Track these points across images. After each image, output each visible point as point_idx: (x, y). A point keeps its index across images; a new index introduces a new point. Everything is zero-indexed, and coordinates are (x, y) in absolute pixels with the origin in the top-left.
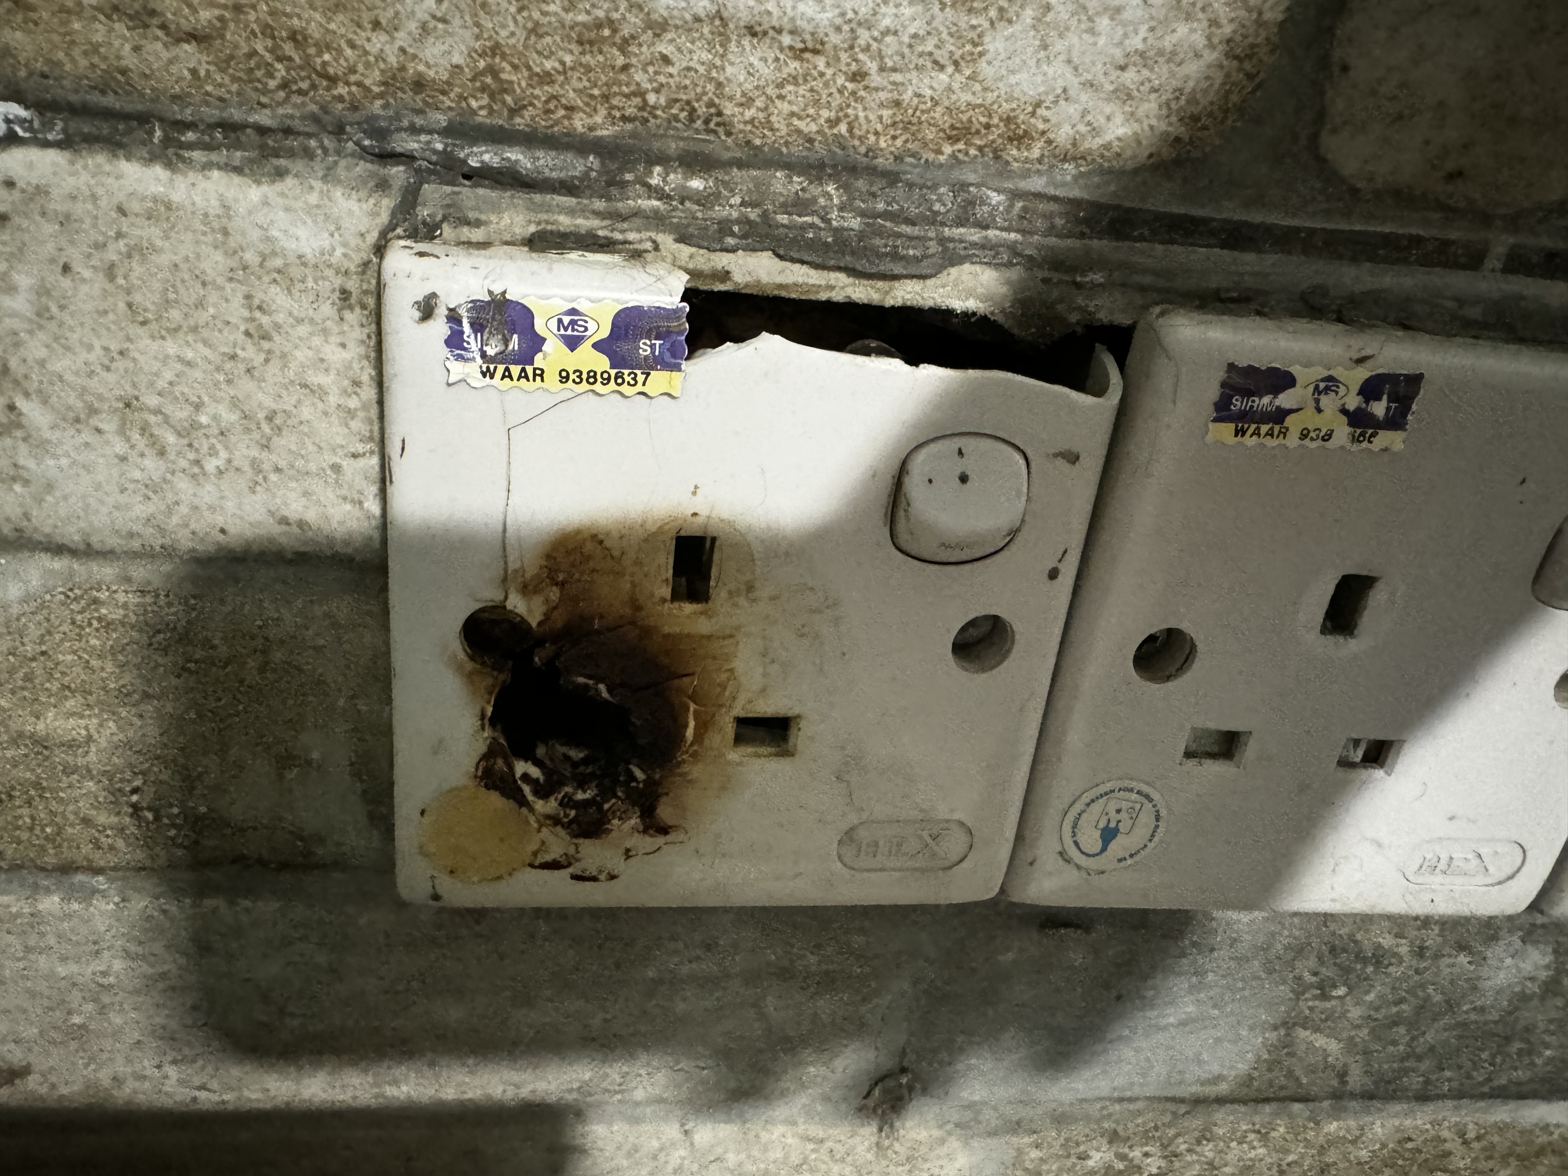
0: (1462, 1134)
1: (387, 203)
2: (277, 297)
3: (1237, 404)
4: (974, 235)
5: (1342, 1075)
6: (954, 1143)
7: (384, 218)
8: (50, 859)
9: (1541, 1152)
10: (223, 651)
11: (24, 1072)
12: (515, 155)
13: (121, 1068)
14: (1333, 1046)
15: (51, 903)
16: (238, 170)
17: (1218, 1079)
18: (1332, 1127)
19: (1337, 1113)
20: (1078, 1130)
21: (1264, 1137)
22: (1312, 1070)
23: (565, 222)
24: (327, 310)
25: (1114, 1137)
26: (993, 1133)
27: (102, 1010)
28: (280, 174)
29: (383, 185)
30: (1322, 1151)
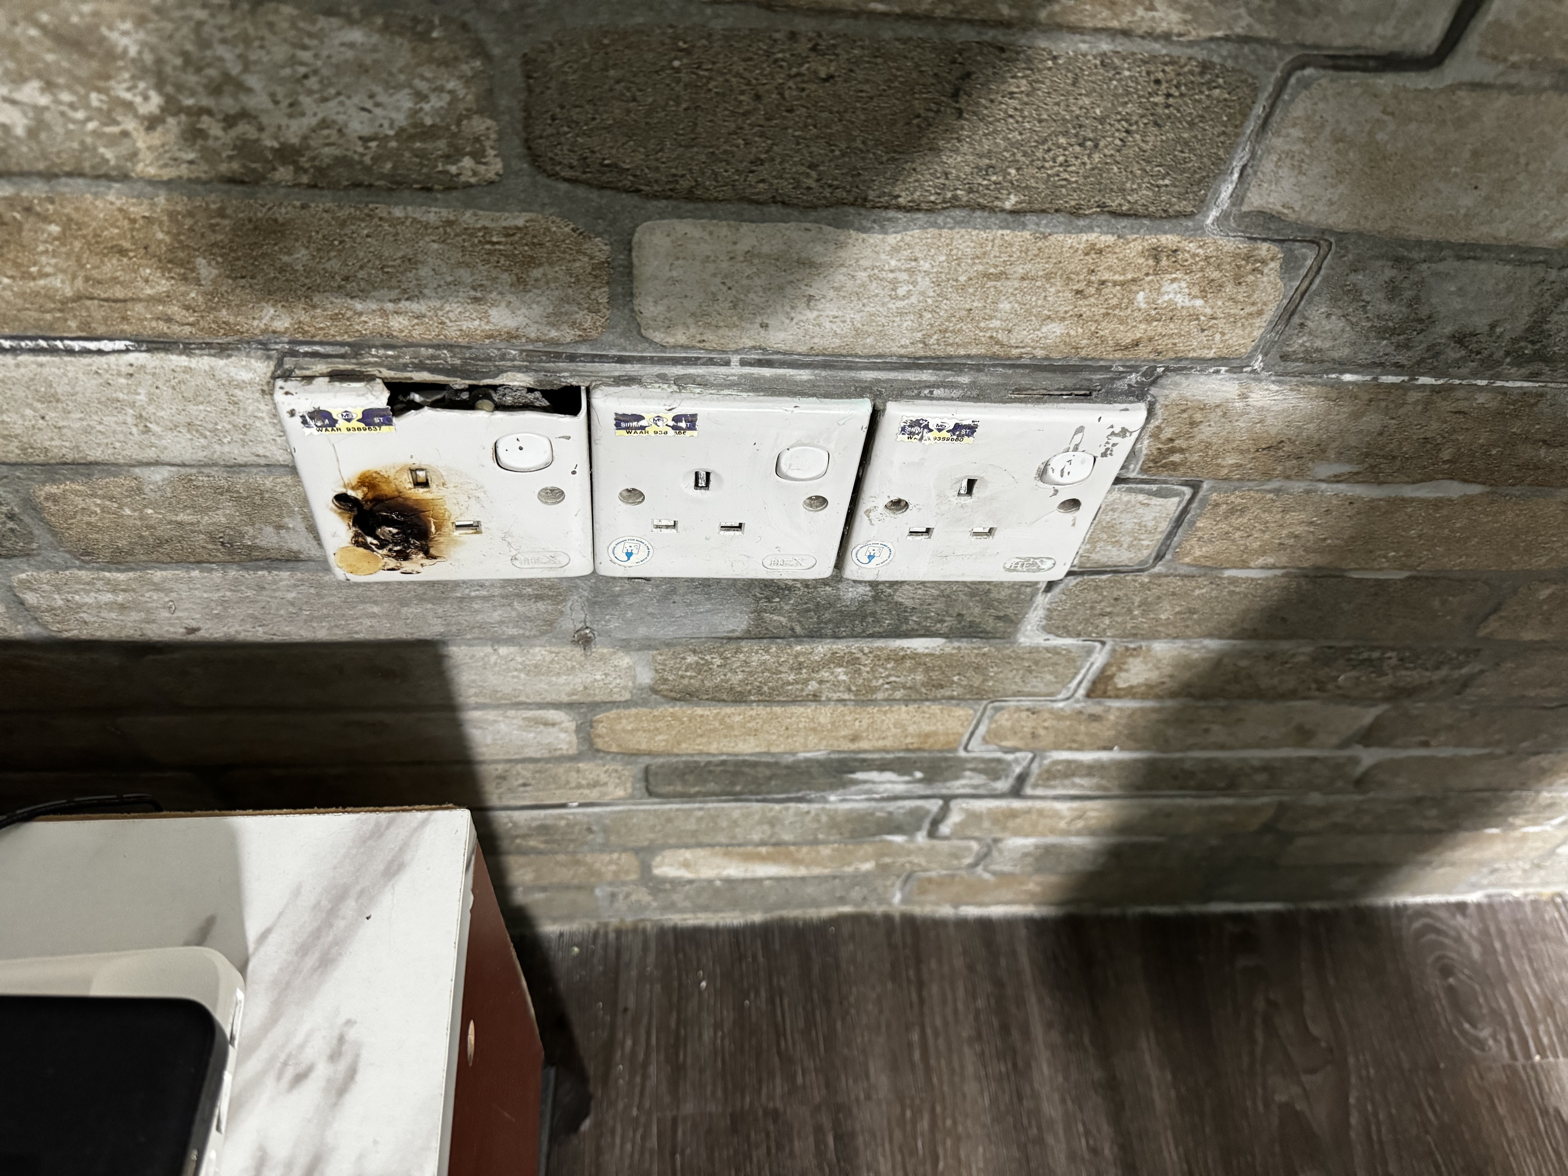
0: (862, 651)
1: (272, 364)
2: (237, 392)
3: (623, 425)
4: (509, 364)
5: (792, 629)
6: (621, 654)
7: (272, 368)
8: (192, 559)
9: (903, 657)
10: (245, 494)
11: (198, 629)
12: (317, 348)
13: (240, 629)
14: (783, 620)
15: (195, 573)
16: (214, 356)
17: (733, 631)
18: (799, 648)
19: (800, 643)
20: (679, 649)
21: (767, 652)
22: (776, 628)
23: (342, 367)
24: (258, 395)
25: (694, 652)
26: (639, 650)
27: (225, 609)
28: (230, 356)
29: (269, 357)
30: (796, 657)
